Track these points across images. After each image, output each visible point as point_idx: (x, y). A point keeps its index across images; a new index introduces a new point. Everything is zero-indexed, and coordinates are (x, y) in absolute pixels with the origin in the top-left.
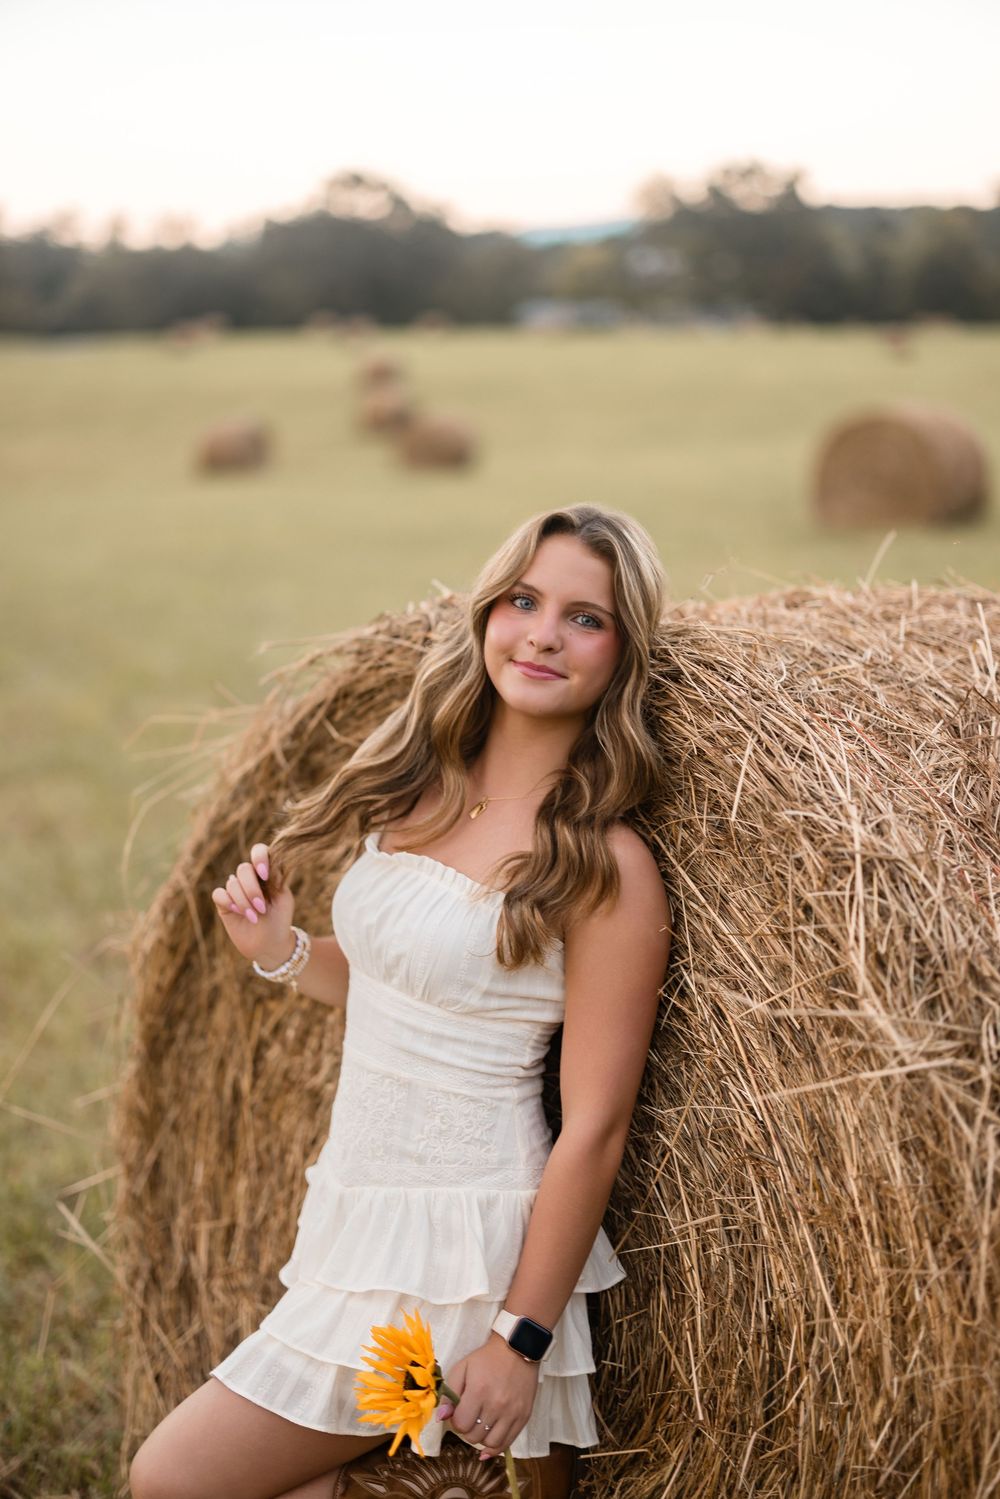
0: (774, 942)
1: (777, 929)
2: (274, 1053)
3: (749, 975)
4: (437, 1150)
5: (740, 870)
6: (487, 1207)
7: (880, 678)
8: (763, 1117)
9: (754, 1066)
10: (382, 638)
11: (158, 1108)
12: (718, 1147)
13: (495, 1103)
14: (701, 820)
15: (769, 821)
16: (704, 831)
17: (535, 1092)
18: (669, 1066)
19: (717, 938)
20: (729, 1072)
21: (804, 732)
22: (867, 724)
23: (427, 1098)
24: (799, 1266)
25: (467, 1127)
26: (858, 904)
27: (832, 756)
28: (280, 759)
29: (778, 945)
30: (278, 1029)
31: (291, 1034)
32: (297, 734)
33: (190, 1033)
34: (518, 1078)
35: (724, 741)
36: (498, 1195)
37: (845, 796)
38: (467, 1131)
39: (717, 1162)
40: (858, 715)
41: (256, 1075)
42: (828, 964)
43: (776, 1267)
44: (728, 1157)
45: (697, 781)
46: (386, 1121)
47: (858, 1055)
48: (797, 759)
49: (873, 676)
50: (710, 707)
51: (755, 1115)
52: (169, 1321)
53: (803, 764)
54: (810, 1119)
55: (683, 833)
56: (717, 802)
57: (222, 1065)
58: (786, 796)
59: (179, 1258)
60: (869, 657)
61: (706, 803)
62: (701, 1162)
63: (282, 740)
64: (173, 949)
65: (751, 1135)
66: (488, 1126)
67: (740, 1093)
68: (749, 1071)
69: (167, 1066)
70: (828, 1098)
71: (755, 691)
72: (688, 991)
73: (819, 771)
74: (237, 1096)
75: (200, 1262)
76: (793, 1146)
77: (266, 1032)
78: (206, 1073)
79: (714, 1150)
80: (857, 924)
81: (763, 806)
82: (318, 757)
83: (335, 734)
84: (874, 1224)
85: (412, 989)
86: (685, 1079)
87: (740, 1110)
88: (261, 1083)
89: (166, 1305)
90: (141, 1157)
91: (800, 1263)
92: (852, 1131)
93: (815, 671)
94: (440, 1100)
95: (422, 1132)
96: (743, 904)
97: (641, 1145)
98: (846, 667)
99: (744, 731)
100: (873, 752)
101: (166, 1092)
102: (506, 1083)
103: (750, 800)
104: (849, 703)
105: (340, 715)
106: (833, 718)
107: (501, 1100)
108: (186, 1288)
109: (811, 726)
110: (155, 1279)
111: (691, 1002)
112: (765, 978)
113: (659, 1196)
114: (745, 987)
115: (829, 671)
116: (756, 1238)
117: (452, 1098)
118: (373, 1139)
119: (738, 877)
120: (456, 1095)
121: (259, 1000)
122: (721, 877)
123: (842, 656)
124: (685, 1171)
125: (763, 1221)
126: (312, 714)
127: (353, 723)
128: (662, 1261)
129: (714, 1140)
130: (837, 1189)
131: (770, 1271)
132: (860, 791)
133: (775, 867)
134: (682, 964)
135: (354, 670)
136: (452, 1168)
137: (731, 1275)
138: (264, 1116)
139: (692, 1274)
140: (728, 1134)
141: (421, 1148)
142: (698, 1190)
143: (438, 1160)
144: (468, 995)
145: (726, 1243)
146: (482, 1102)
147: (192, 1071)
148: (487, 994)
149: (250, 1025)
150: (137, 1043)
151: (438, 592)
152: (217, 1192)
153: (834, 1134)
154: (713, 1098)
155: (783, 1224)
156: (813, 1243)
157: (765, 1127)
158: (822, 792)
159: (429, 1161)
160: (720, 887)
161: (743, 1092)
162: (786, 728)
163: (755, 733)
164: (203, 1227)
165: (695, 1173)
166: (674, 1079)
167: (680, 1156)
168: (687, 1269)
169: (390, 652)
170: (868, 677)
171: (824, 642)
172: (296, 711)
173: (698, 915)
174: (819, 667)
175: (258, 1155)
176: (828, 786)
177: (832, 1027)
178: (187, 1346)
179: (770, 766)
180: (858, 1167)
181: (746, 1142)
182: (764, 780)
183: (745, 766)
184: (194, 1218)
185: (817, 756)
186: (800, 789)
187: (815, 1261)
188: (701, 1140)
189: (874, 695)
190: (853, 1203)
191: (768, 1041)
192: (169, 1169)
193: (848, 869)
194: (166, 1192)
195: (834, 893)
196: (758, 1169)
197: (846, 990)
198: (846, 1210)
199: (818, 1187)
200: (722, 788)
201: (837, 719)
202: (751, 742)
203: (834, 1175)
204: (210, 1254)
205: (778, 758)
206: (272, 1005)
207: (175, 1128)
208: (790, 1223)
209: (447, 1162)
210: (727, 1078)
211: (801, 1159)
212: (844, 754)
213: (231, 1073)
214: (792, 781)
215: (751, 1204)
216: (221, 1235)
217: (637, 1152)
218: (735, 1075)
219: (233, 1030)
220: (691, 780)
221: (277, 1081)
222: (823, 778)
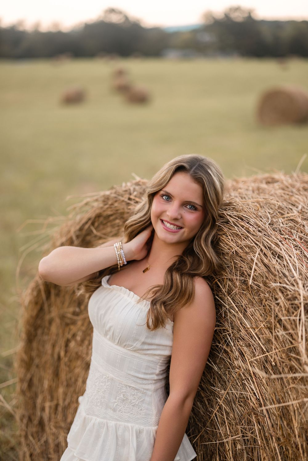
0: (265, 330)
1: (267, 326)
2: (72, 344)
3: (255, 341)
4: (121, 407)
5: (252, 300)
6: (139, 433)
7: (305, 218)
8: (259, 397)
9: (256, 377)
10: (113, 195)
11: (31, 359)
12: (241, 405)
13: (145, 391)
14: (237, 279)
15: (265, 284)
16: (238, 284)
17: (162, 386)
18: (222, 372)
19: (243, 326)
20: (246, 378)
21: (279, 246)
22: (301, 239)
23: (119, 386)
24: (273, 457)
25: (133, 400)
26: (302, 323)
27: (290, 257)
28: (74, 238)
29: (267, 331)
30: (74, 336)
31: (78, 338)
32: (81, 229)
33: (43, 333)
34: (154, 380)
35: (247, 250)
36: (143, 429)
37: (296, 275)
38: (133, 401)
39: (240, 411)
40: (298, 235)
41: (66, 352)
42: (287, 342)
43: (263, 455)
44: (244, 409)
45: (235, 263)
46: (102, 392)
47: (300, 380)
48: (276, 258)
49: (302, 217)
50: (241, 235)
51: (256, 396)
52: (35, 435)
53: (279, 260)
54: (278, 401)
55: (229, 283)
56: (243, 272)
57: (54, 346)
58: (272, 273)
59: (38, 413)
60: (300, 209)
61: (239, 272)
62: (234, 411)
63: (75, 232)
64: (36, 303)
65: (254, 404)
66: (142, 400)
67: (250, 386)
68: (254, 379)
69: (35, 345)
70: (286, 394)
71: (259, 229)
72: (230, 345)
73: (285, 263)
74: (59, 358)
75: (46, 415)
76: (271, 411)
77: (70, 336)
78: (48, 347)
79: (239, 406)
80: (302, 330)
81: (263, 278)
82: (88, 238)
83: (95, 231)
84: (304, 446)
85: (114, 341)
86: (228, 377)
87: (250, 394)
88: (68, 354)
89: (34, 429)
90: (25, 375)
91: (273, 456)
92: (296, 409)
93: (280, 215)
94: (123, 388)
95: (116, 399)
96: (253, 314)
97: (210, 400)
98: (293, 214)
99: (255, 245)
100: (305, 253)
101: (34, 354)
102: (149, 383)
103: (257, 274)
104: (294, 230)
105: (96, 224)
106: (289, 238)
107: (147, 390)
108: (41, 424)
109: (282, 244)
110: (30, 420)
111: (231, 348)
112: (261, 343)
113: (217, 421)
114: (253, 346)
115: (286, 215)
116: (255, 443)
117: (128, 387)
118: (97, 398)
119: (250, 302)
120: (130, 387)
121: (67, 325)
122: (244, 302)
123: (290, 208)
124: (227, 414)
125: (259, 438)
126: (86, 223)
127: (101, 227)
128: (218, 445)
129: (239, 403)
130: (289, 430)
131: (260, 456)
132: (302, 273)
133: (267, 302)
134: (228, 334)
135: (102, 208)
136: (127, 415)
137: (245, 457)
138: (69, 366)
139: (229, 452)
140: (244, 401)
141: (115, 405)
142: (232, 421)
143: (121, 411)
144: (136, 343)
145: (243, 445)
146: (139, 390)
147: (43, 346)
148: (144, 343)
149: (64, 334)
150: (24, 336)
151: (134, 178)
152: (52, 391)
153: (288, 408)
154: (239, 387)
155: (266, 439)
156: (279, 450)
157: (260, 401)
158: (287, 273)
159: (118, 411)
160: (244, 306)
161: (251, 386)
162: (272, 245)
163: (260, 246)
164: (47, 405)
165: (231, 415)
166: (224, 377)
167: (226, 408)
168: (227, 450)
169: (116, 201)
170: (300, 217)
171: (282, 202)
172: (81, 220)
173: (234, 315)
174: (282, 214)
175: (67, 381)
176: (290, 270)
177: (289, 367)
178: (41, 445)
179: (266, 261)
180: (298, 423)
181: (252, 407)
182: (263, 266)
183: (255, 261)
184: (44, 401)
185: (285, 256)
186: (278, 271)
187: (280, 458)
188: (234, 402)
189: (304, 226)
190: (295, 436)
191: (262, 369)
192: (35, 381)
193: (298, 307)
194: (34, 389)
195: (292, 318)
196: (257, 418)
197: (295, 354)
198: (293, 439)
199: (281, 428)
200: (245, 267)
201: (290, 238)
202: (258, 250)
203: (288, 425)
204: (50, 413)
205: (269, 258)
206: (72, 327)
207: (37, 366)
208: (269, 439)
209: (125, 412)
210: (245, 380)
211: (274, 416)
212: (295, 256)
213: (57, 350)
214: (275, 268)
215: (254, 430)
216: (53, 407)
217: (208, 403)
218: (248, 379)
219: (57, 335)
220: (233, 262)
221: (74, 355)
222: (287, 267)
